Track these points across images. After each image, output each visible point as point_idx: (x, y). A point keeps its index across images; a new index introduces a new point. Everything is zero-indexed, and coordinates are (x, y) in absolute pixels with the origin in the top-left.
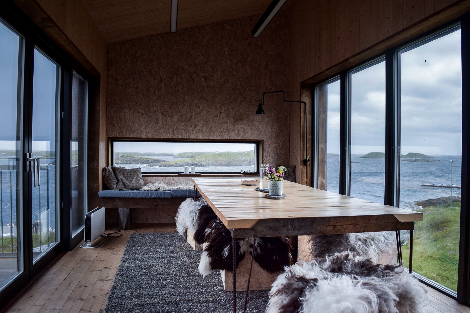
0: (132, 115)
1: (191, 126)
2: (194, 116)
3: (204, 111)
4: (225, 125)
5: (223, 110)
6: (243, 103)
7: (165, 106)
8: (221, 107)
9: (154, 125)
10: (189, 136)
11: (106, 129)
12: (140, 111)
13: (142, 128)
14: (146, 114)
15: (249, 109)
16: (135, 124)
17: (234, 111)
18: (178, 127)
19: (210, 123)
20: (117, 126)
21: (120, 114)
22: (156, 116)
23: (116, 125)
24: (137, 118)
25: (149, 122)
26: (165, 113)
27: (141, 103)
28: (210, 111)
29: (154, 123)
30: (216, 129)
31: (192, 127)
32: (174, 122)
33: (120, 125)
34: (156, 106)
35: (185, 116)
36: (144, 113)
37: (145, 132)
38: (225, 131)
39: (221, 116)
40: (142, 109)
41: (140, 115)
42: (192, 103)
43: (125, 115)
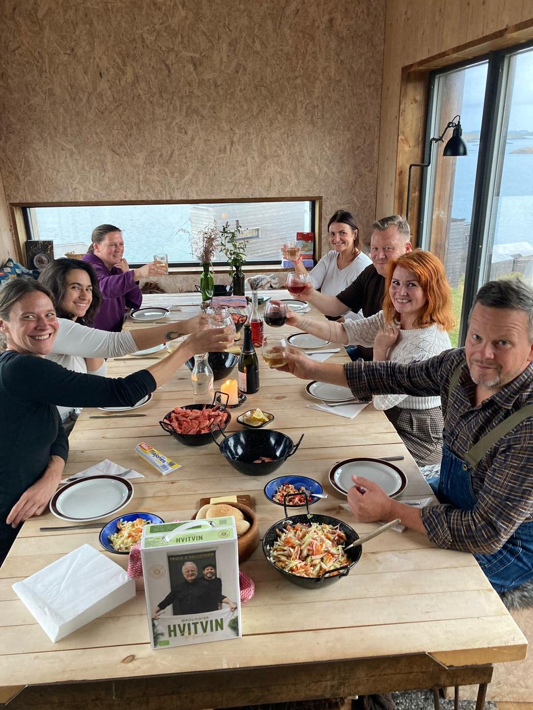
0: (51, 156)
1: (172, 173)
2: (177, 152)
3: (196, 142)
4: (243, 168)
5: (238, 135)
6: (279, 116)
7: (115, 132)
8: (231, 129)
9: (98, 174)
10: (170, 193)
11: (4, 187)
12: (65, 144)
13: (74, 181)
14: (79, 153)
15: (291, 132)
16: (59, 175)
17: (260, 137)
18: (148, 176)
19: (211, 165)
20: (24, 180)
21: (27, 154)
22: (100, 155)
23: (21, 178)
24: (62, 161)
25: (87, 168)
26: (117, 150)
27: (65, 129)
28: (209, 140)
29: (98, 172)
30: (225, 178)
31: (176, 175)
32: (138, 166)
33: (29, 178)
34: (96, 133)
35: (160, 153)
36: (75, 150)
37: (83, 189)
38: (243, 181)
39: (232, 148)
40: (70, 142)
41: (68, 155)
42: (171, 123)
43: (37, 156)
